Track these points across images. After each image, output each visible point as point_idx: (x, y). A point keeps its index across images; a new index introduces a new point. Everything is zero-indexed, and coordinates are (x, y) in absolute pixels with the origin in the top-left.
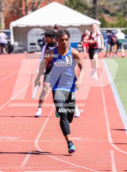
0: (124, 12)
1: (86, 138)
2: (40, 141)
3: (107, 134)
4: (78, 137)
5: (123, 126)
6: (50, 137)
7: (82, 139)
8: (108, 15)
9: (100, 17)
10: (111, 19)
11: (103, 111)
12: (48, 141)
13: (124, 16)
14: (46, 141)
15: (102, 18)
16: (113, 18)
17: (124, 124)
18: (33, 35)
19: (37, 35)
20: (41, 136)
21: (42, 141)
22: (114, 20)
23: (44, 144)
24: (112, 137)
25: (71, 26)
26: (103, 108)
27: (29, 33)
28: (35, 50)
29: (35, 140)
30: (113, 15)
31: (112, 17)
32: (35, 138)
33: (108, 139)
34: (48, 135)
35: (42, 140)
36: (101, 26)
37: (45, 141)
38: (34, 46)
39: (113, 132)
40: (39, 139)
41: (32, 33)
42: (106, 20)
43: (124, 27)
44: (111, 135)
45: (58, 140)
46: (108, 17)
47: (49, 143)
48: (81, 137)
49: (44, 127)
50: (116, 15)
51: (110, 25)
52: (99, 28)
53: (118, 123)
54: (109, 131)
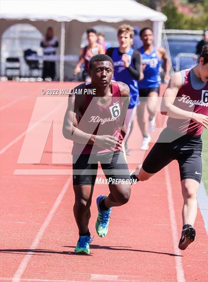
1: (127, 276)
2: (25, 279)
3: (175, 270)
4: (110, 274)
6: (46, 271)
7: (119, 278)
8: (184, 1)
9: (164, 4)
10: (191, 11)
11: (168, 216)
12: (42, 280)
14: (38, 280)
15: (171, 7)
16: (195, 6)
18: (14, 39)
19: (22, 40)
20: (26, 268)
21: (29, 280)
22: (196, 12)
24: (186, 276)
26: (169, 211)
27: (5, 35)
28: (16, 72)
29: (12, 276)
31: (191, 6)
32: (14, 272)
34: (43, 267)
35: (29, 277)
36: (167, 25)
37: (35, 280)
38: (16, 65)
39: (189, 266)
40: (23, 276)
41: (12, 35)
42: (180, 10)
44: (185, 271)
45: (64, 279)
46: (183, 5)
48: (116, 274)
50: (202, 2)
51: (186, 23)
52: (163, 29)
53: (201, 245)
54: (180, 264)
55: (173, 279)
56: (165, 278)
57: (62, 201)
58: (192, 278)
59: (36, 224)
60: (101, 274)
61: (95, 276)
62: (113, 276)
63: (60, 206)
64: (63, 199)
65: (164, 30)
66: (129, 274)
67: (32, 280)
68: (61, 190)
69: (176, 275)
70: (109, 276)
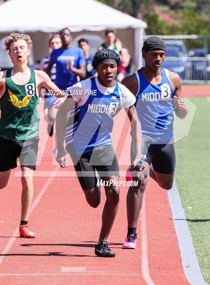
0: (198, 2)
1: (95, 267)
3: (140, 261)
4: (79, 266)
5: (177, 242)
6: (20, 266)
7: (86, 270)
8: (166, 8)
9: (145, 12)
10: (171, 17)
12: (15, 275)
13: (198, 9)
14: (12, 275)
15: (151, 14)
16: (176, 12)
17: (179, 238)
22: (176, 19)
23: (7, 281)
24: (150, 265)
25: (84, 32)
30: (175, 7)
31: (172, 12)
33: (141, 270)
34: (17, 262)
36: (148, 31)
37: (9, 275)
42: (161, 18)
43: (197, 33)
44: (150, 261)
45: (36, 273)
46: (164, 12)
47: (18, 279)
48: (84, 265)
49: (10, 246)
50: (182, 8)
51: (168, 28)
52: (144, 35)
53: (167, 236)
54: (146, 254)
55: (137, 269)
56: (130, 268)
57: (41, 200)
58: (155, 267)
59: (15, 222)
60: (70, 266)
61: (65, 269)
62: (81, 268)
63: (38, 204)
64: (42, 199)
65: (146, 36)
66: (97, 265)
67: (6, 275)
68: (41, 189)
69: (140, 264)
70: (78, 268)
